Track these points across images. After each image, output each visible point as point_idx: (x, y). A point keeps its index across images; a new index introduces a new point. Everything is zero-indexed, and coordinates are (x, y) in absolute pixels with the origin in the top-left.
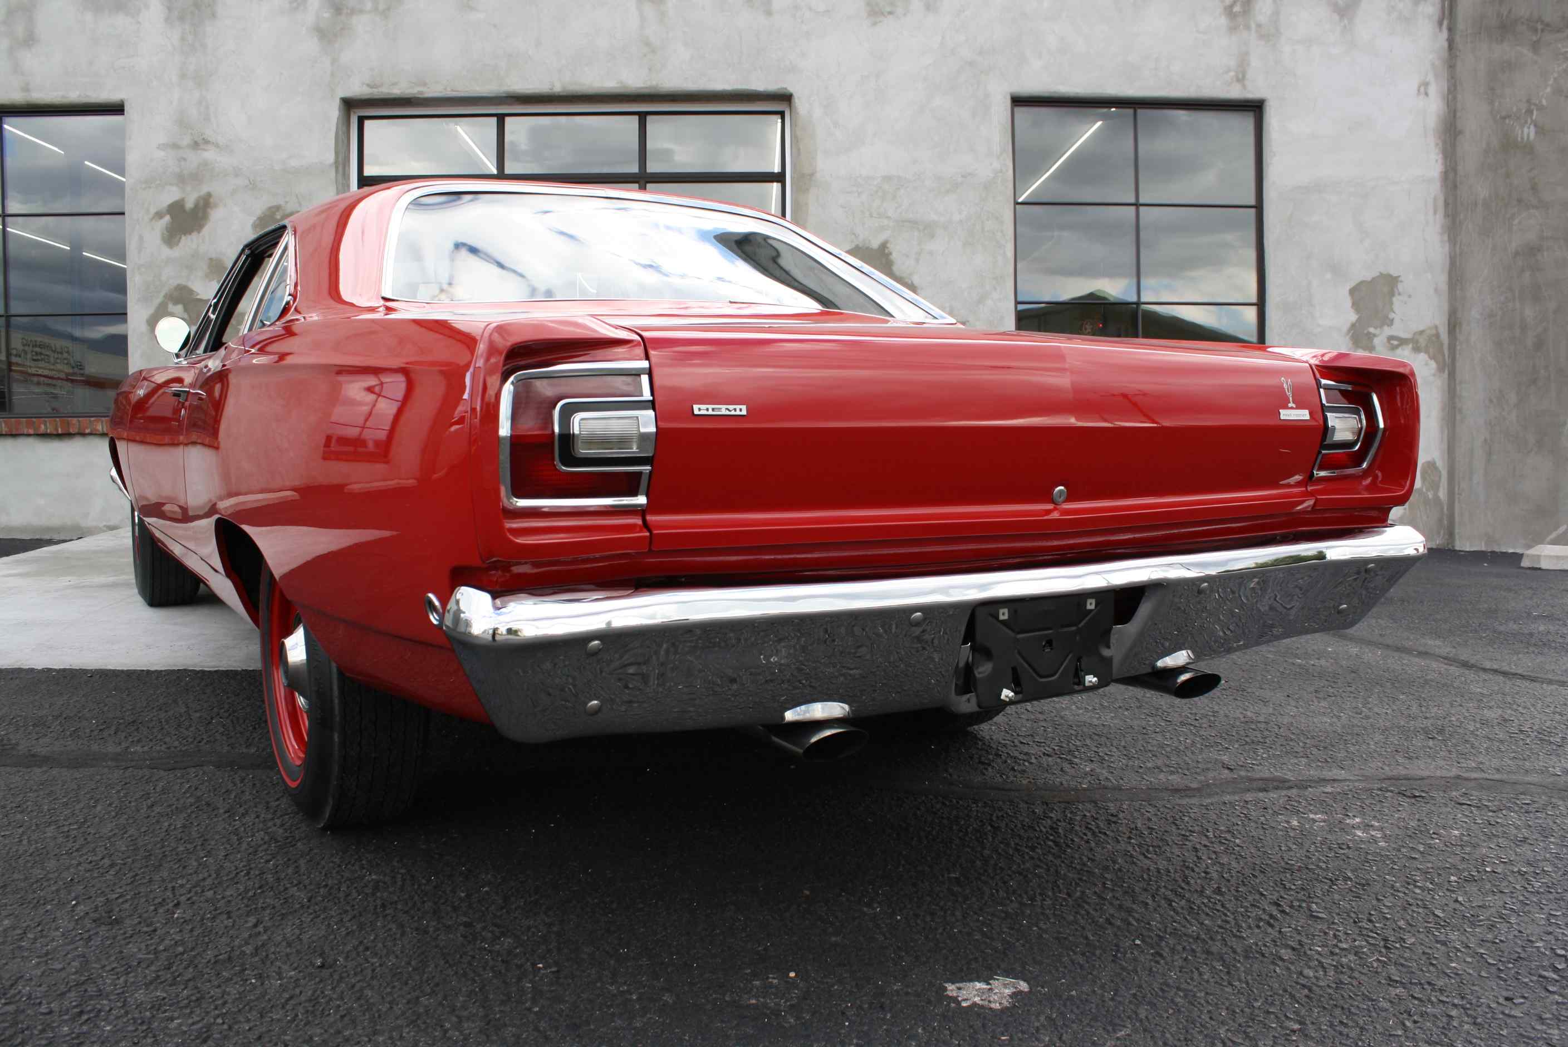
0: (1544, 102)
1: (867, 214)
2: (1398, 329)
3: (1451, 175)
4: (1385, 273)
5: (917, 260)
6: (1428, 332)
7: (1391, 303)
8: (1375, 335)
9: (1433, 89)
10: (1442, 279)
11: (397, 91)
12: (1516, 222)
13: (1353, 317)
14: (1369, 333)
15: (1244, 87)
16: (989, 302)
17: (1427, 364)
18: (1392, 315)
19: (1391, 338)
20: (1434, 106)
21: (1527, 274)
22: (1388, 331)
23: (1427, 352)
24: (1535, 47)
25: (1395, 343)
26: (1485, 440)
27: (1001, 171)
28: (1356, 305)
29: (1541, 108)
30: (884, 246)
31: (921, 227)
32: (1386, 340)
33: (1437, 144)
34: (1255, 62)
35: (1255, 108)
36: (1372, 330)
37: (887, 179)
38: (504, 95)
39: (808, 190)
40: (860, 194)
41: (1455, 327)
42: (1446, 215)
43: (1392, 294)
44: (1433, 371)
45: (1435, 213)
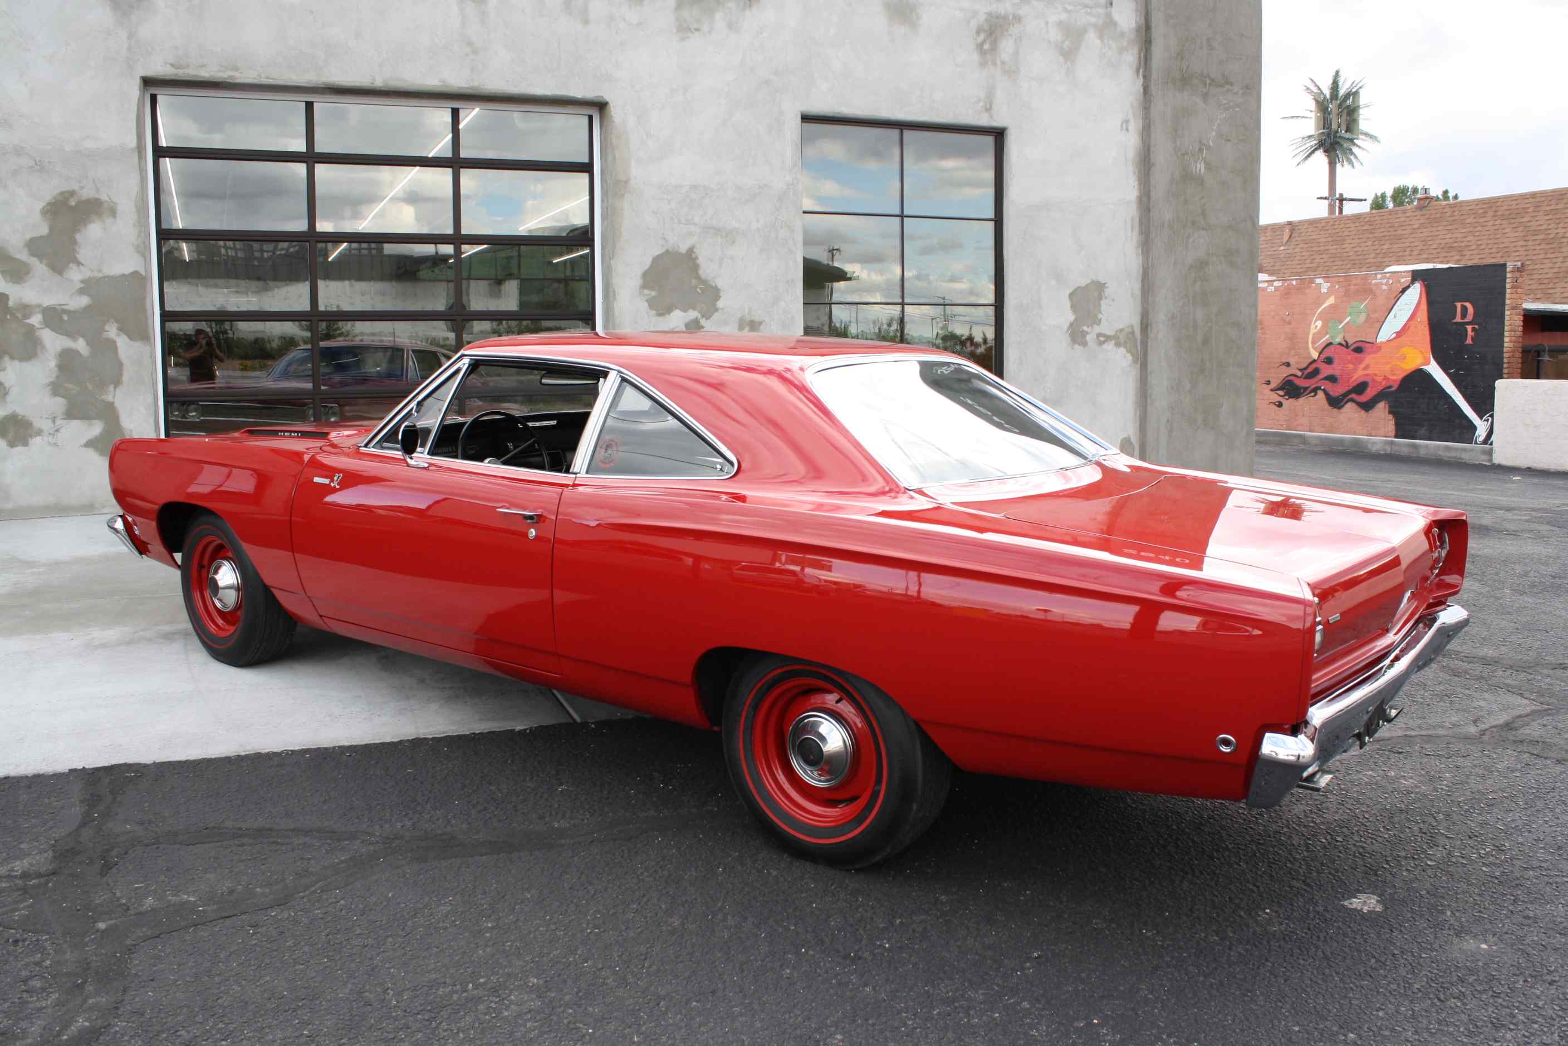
0: (1211, 143)
1: (676, 221)
2: (1106, 327)
3: (1145, 199)
4: (1095, 280)
5: (720, 266)
6: (1127, 330)
7: (1100, 305)
8: (1087, 333)
9: (1132, 126)
10: (1137, 286)
11: (205, 74)
12: (1191, 240)
13: (1071, 317)
14: (1083, 331)
15: (991, 117)
16: (782, 304)
17: (1125, 357)
18: (1100, 316)
19: (1099, 335)
20: (1132, 141)
21: (1199, 283)
22: (1097, 329)
23: (1125, 347)
24: (1205, 96)
25: (1102, 339)
26: (1168, 421)
27: (793, 184)
28: (1074, 307)
29: (1208, 148)
30: (691, 250)
31: (724, 234)
32: (1095, 337)
33: (1134, 173)
34: (1000, 95)
35: (999, 135)
36: (1085, 328)
37: (694, 187)
38: (323, 86)
39: (623, 195)
40: (669, 201)
41: (1147, 327)
42: (1141, 233)
43: (1100, 298)
44: (1129, 363)
45: (1132, 230)
